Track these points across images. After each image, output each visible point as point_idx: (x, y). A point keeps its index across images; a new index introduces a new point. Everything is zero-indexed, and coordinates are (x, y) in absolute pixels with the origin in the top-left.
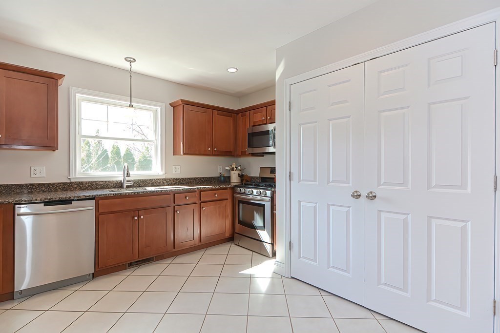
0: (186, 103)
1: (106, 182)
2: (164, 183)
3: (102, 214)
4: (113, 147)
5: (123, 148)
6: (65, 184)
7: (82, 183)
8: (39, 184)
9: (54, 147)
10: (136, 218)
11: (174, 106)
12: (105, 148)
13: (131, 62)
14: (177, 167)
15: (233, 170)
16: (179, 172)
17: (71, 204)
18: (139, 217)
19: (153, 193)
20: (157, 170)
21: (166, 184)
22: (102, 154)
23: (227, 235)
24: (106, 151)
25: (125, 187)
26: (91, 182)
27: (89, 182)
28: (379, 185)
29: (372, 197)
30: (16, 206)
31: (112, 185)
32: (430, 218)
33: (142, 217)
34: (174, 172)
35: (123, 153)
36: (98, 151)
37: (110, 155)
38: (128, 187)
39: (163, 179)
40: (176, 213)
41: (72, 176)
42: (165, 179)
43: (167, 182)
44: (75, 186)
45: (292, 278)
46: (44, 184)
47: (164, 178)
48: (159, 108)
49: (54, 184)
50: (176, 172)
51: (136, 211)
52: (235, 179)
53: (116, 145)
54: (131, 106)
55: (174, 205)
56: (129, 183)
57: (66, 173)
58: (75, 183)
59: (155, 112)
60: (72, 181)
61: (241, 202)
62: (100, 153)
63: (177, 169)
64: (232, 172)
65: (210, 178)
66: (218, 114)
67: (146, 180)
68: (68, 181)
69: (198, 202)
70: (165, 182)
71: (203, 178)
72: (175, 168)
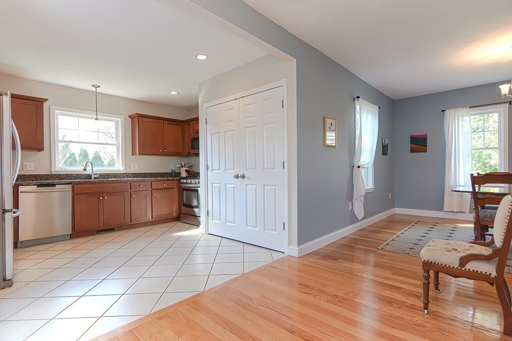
0: (140, 116)
1: (78, 174)
3: (76, 194)
4: (81, 150)
5: (91, 151)
6: (47, 175)
7: (60, 175)
8: (29, 175)
9: (41, 149)
10: (101, 198)
11: (131, 117)
12: (72, 152)
13: (96, 87)
15: (183, 167)
16: (137, 168)
17: (55, 186)
18: (103, 198)
19: (113, 182)
20: (119, 167)
22: (70, 157)
23: (175, 215)
24: (74, 154)
25: (93, 178)
27: (66, 175)
28: (246, 170)
29: (243, 177)
30: (19, 187)
31: (83, 177)
32: (264, 185)
33: (106, 198)
34: (132, 168)
35: (91, 157)
36: (65, 155)
37: (77, 158)
38: (95, 178)
39: (123, 174)
40: (132, 197)
41: (53, 169)
42: (125, 174)
43: (127, 176)
44: (55, 177)
45: (209, 234)
46: (33, 175)
47: (124, 172)
48: (120, 119)
49: (40, 175)
50: (135, 169)
51: (102, 194)
52: (184, 174)
53: (84, 148)
54: (97, 119)
55: (130, 191)
56: (96, 176)
57: (48, 168)
58: (55, 175)
59: (117, 123)
60: (53, 173)
61: (184, 190)
62: (67, 156)
64: (182, 169)
65: (163, 173)
66: (168, 124)
67: (109, 174)
68: (50, 173)
69: (150, 189)
71: (157, 173)
72: (134, 165)
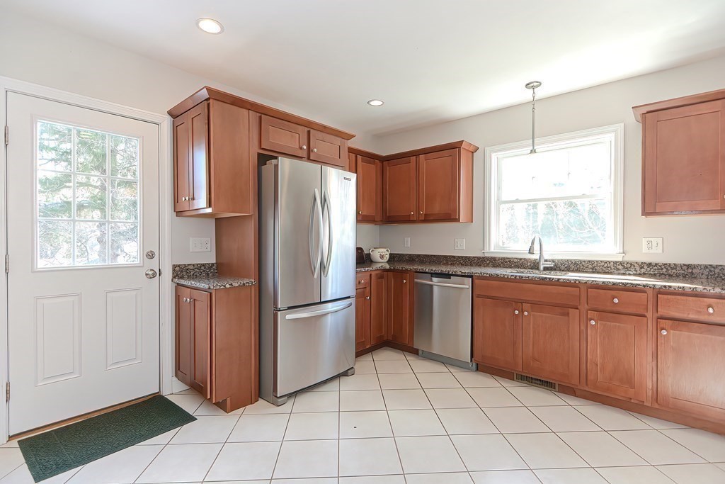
1: (521, 259)
2: (618, 269)
3: (479, 296)
6: (479, 258)
7: (496, 259)
9: (455, 219)
10: (517, 312)
13: (534, 87)
14: (654, 241)
16: (661, 251)
17: (450, 278)
18: (522, 312)
20: (606, 247)
21: (622, 272)
25: (542, 268)
26: (504, 259)
31: (529, 264)
33: (526, 313)
34: (645, 250)
38: (546, 269)
39: (616, 262)
41: (486, 250)
42: (621, 263)
44: (488, 262)
47: (620, 259)
49: (470, 257)
50: (651, 251)
57: (481, 246)
58: (489, 259)
60: (486, 255)
63: (654, 244)
68: (482, 256)
70: (620, 267)
72: (650, 242)
